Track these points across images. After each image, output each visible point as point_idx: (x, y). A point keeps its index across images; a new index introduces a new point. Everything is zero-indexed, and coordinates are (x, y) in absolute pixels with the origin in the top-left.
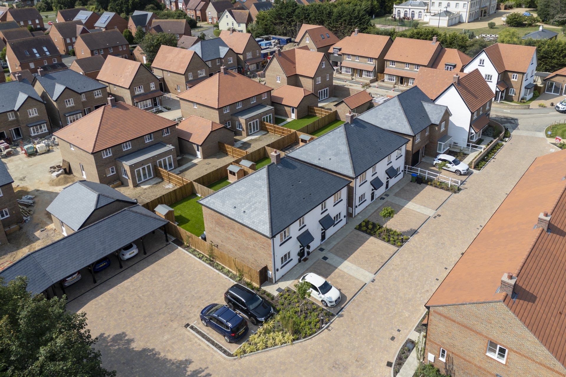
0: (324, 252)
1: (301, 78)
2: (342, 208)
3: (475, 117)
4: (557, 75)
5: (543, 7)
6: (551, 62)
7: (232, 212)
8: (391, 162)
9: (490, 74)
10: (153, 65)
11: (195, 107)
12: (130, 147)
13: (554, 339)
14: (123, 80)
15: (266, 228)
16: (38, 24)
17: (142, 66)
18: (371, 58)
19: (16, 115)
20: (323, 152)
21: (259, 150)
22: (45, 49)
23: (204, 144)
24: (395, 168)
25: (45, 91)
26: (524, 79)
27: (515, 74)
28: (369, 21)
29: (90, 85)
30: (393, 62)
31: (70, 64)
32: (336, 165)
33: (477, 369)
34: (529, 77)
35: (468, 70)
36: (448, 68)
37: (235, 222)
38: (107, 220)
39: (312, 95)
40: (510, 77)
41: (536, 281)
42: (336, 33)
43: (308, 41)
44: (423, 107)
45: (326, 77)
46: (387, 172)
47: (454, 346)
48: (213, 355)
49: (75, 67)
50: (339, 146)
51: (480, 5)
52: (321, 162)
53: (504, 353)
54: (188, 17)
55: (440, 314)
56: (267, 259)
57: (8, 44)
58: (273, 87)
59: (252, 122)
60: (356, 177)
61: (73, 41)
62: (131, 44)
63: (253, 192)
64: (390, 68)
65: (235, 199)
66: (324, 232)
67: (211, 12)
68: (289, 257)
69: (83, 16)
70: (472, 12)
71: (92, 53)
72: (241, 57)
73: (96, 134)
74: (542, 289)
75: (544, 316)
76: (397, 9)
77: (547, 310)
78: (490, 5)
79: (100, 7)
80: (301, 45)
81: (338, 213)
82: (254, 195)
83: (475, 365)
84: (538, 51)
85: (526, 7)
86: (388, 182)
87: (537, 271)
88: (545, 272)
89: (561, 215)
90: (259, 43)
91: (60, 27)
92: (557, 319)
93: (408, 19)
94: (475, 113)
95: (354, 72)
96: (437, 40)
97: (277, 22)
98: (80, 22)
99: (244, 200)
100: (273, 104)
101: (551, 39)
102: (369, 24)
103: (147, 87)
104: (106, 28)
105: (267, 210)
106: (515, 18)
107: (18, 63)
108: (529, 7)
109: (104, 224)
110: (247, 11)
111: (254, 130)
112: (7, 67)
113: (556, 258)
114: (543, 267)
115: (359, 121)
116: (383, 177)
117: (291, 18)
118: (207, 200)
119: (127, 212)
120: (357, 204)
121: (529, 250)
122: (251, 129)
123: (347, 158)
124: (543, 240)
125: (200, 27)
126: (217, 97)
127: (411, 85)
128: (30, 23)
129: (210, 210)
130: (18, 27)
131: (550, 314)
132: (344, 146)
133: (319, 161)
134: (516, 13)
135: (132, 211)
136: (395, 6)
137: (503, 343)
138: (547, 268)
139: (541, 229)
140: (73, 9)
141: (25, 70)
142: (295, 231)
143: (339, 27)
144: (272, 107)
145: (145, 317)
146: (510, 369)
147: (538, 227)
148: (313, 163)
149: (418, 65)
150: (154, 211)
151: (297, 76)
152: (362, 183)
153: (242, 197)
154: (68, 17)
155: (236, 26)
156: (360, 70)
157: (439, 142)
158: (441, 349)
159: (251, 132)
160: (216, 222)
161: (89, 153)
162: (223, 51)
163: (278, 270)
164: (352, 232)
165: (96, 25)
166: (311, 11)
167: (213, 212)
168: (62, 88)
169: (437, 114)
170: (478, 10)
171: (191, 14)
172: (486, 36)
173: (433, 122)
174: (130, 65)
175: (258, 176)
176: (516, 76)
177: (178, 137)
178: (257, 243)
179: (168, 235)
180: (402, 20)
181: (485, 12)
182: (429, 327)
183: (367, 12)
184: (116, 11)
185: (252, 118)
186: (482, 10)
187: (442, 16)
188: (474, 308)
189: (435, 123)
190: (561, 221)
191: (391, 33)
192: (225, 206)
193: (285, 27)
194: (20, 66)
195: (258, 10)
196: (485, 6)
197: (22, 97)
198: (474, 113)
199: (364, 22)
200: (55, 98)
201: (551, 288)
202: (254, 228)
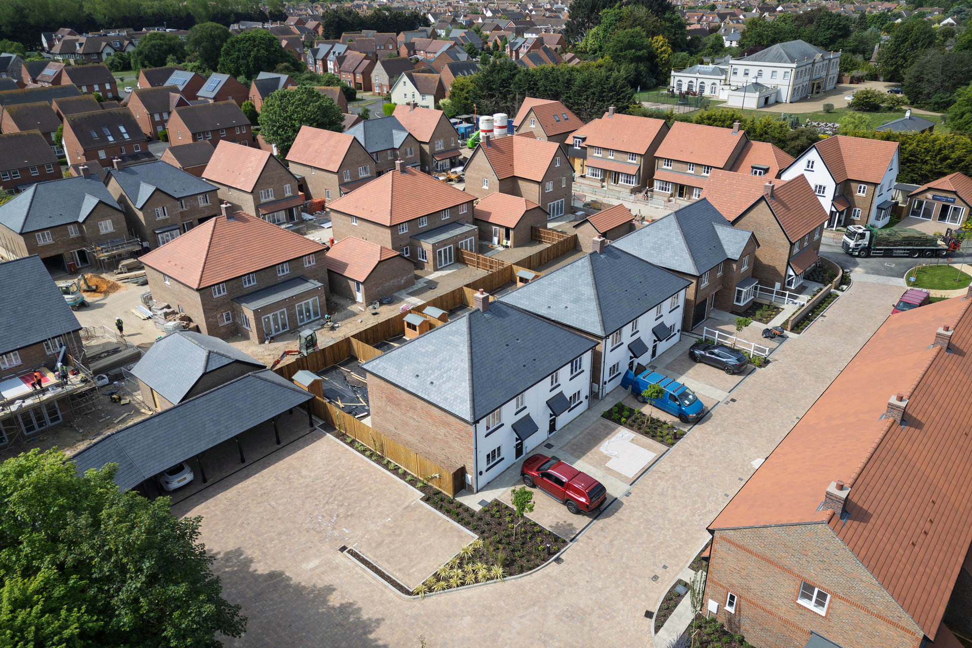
0: (552, 450)
1: (520, 183)
2: (582, 383)
3: (796, 250)
4: (929, 189)
5: (913, 81)
6: (921, 169)
7: (413, 383)
8: (662, 316)
9: (823, 184)
10: (289, 157)
11: (354, 224)
12: (254, 281)
13: (902, 581)
14: (242, 179)
15: (464, 408)
16: (108, 91)
17: (272, 158)
18: (633, 154)
19: (81, 231)
20: (555, 297)
21: (453, 292)
22: (122, 129)
23: (368, 281)
24: (668, 326)
25: (124, 194)
26: (877, 193)
27: (863, 186)
28: (632, 96)
29: (192, 187)
30: (669, 161)
31: (160, 155)
32: (575, 317)
33: (782, 623)
34: (884, 191)
35: (787, 177)
36: (756, 173)
37: (416, 399)
38: (222, 390)
39: (537, 209)
40: (853, 189)
41: (880, 496)
42: (578, 114)
43: (533, 126)
44: (716, 232)
45: (561, 181)
46: (654, 332)
47: (749, 589)
48: (383, 592)
49: (168, 157)
50: (580, 288)
51: (811, 75)
52: (551, 311)
53: (825, 600)
54: (343, 83)
55: (729, 541)
56: (465, 456)
57: (65, 120)
58: (476, 195)
59: (442, 249)
60: (607, 337)
61: (165, 119)
62: (254, 125)
63: (445, 353)
64: (663, 172)
65: (418, 363)
66: (554, 420)
67: (379, 75)
68: (499, 455)
69: (180, 78)
70: (797, 87)
71: (195, 137)
72: (426, 148)
73: (203, 261)
74: (887, 508)
75: (889, 547)
76: (677, 79)
77: (893, 538)
78: (827, 75)
79: (205, 65)
80: (522, 131)
81: (576, 391)
82: (447, 358)
83: (780, 618)
84: (901, 150)
85: (884, 81)
86: (655, 347)
87: (881, 481)
88: (894, 484)
89: (923, 400)
90: (456, 127)
91: (143, 96)
92: (908, 552)
93: (695, 94)
94: (797, 244)
95: (605, 176)
96: (740, 128)
97: (484, 93)
98: (174, 89)
99: (431, 365)
100: (476, 221)
101: (923, 132)
102: (631, 100)
103: (279, 192)
104: (215, 99)
105: (468, 382)
106: (867, 98)
107: (81, 150)
108: (890, 81)
109: (219, 395)
110: (436, 76)
111: (446, 262)
112: (64, 156)
113: (912, 463)
114: (891, 476)
115: (613, 250)
116: (648, 338)
117: (507, 87)
118: (374, 363)
119: (252, 378)
120: (607, 378)
121: (871, 450)
122: (440, 261)
123: (593, 306)
124: (894, 437)
125: (362, 100)
126: (390, 208)
127: (695, 198)
128: (96, 88)
129: (378, 380)
130: (80, 95)
131: (897, 545)
132: (589, 288)
133: (549, 310)
134: (868, 89)
135: (259, 377)
136: (673, 73)
137: (823, 585)
138: (897, 478)
139: (891, 420)
140: (163, 67)
141: (92, 161)
142: (509, 414)
143: (584, 105)
144: (475, 227)
145: (280, 534)
146: (832, 624)
147: (887, 417)
148: (540, 314)
149: (708, 167)
150: (292, 381)
151: (515, 179)
152: (615, 346)
153: (429, 360)
154: (156, 80)
155: (418, 98)
156: (616, 172)
157: (737, 288)
158: (729, 594)
159: (441, 265)
160: (387, 397)
161: (193, 289)
162: (398, 139)
163: (481, 473)
164: (597, 420)
165: (199, 94)
166: (539, 78)
167: (383, 383)
168: (152, 189)
169: (736, 243)
170: (807, 83)
171: (347, 79)
172: (818, 124)
173: (730, 255)
174: (254, 156)
175: (454, 328)
176: (864, 188)
177: (328, 270)
178: (451, 432)
179: (313, 417)
180: (684, 96)
181: (819, 87)
182: (712, 561)
183: (629, 82)
184: (230, 72)
185: (444, 243)
186: (814, 84)
187: (748, 92)
188: (782, 532)
189: (733, 258)
190: (923, 410)
191: (667, 116)
192: (402, 374)
193: (497, 103)
194: (84, 155)
195: (455, 74)
196: (819, 76)
197: (89, 203)
198: (794, 244)
199: (624, 97)
200: (140, 204)
201: (902, 508)
202: (447, 408)
